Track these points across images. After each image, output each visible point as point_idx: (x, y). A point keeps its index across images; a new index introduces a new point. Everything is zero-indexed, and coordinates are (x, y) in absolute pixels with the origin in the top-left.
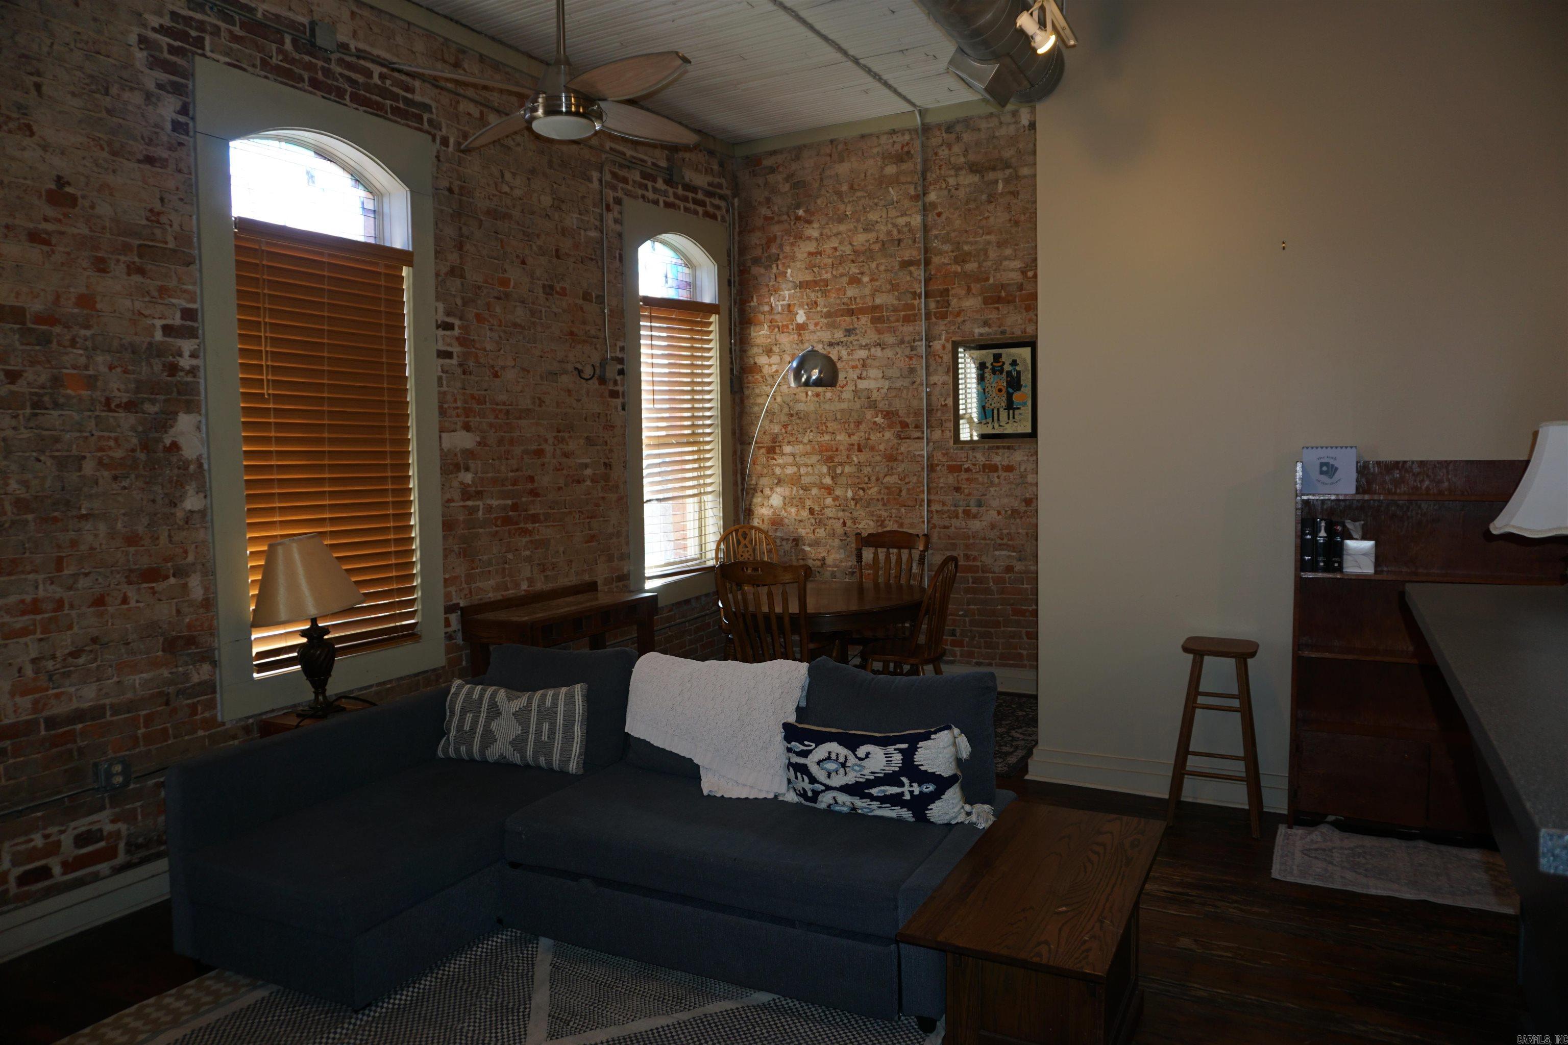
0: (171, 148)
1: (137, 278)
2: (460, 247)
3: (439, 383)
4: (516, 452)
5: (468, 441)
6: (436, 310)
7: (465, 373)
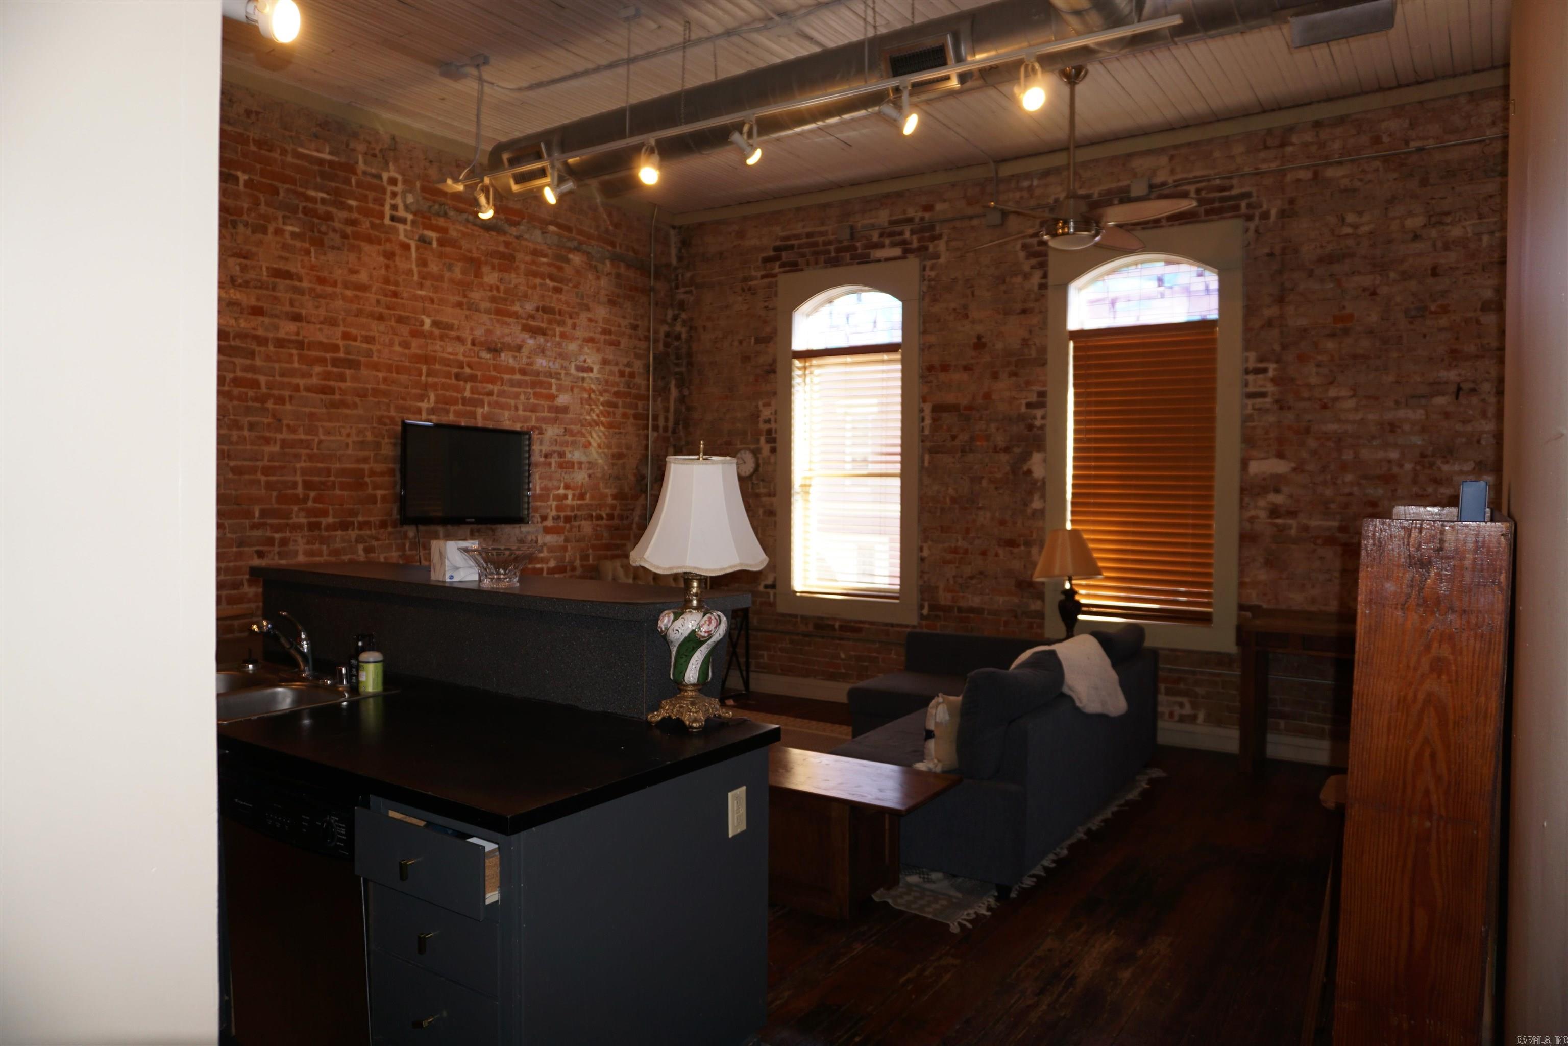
0: (1037, 300)
1: (1014, 379)
2: (1280, 300)
3: (1247, 419)
4: (1349, 477)
5: (1280, 467)
6: (1247, 360)
7: (1281, 408)
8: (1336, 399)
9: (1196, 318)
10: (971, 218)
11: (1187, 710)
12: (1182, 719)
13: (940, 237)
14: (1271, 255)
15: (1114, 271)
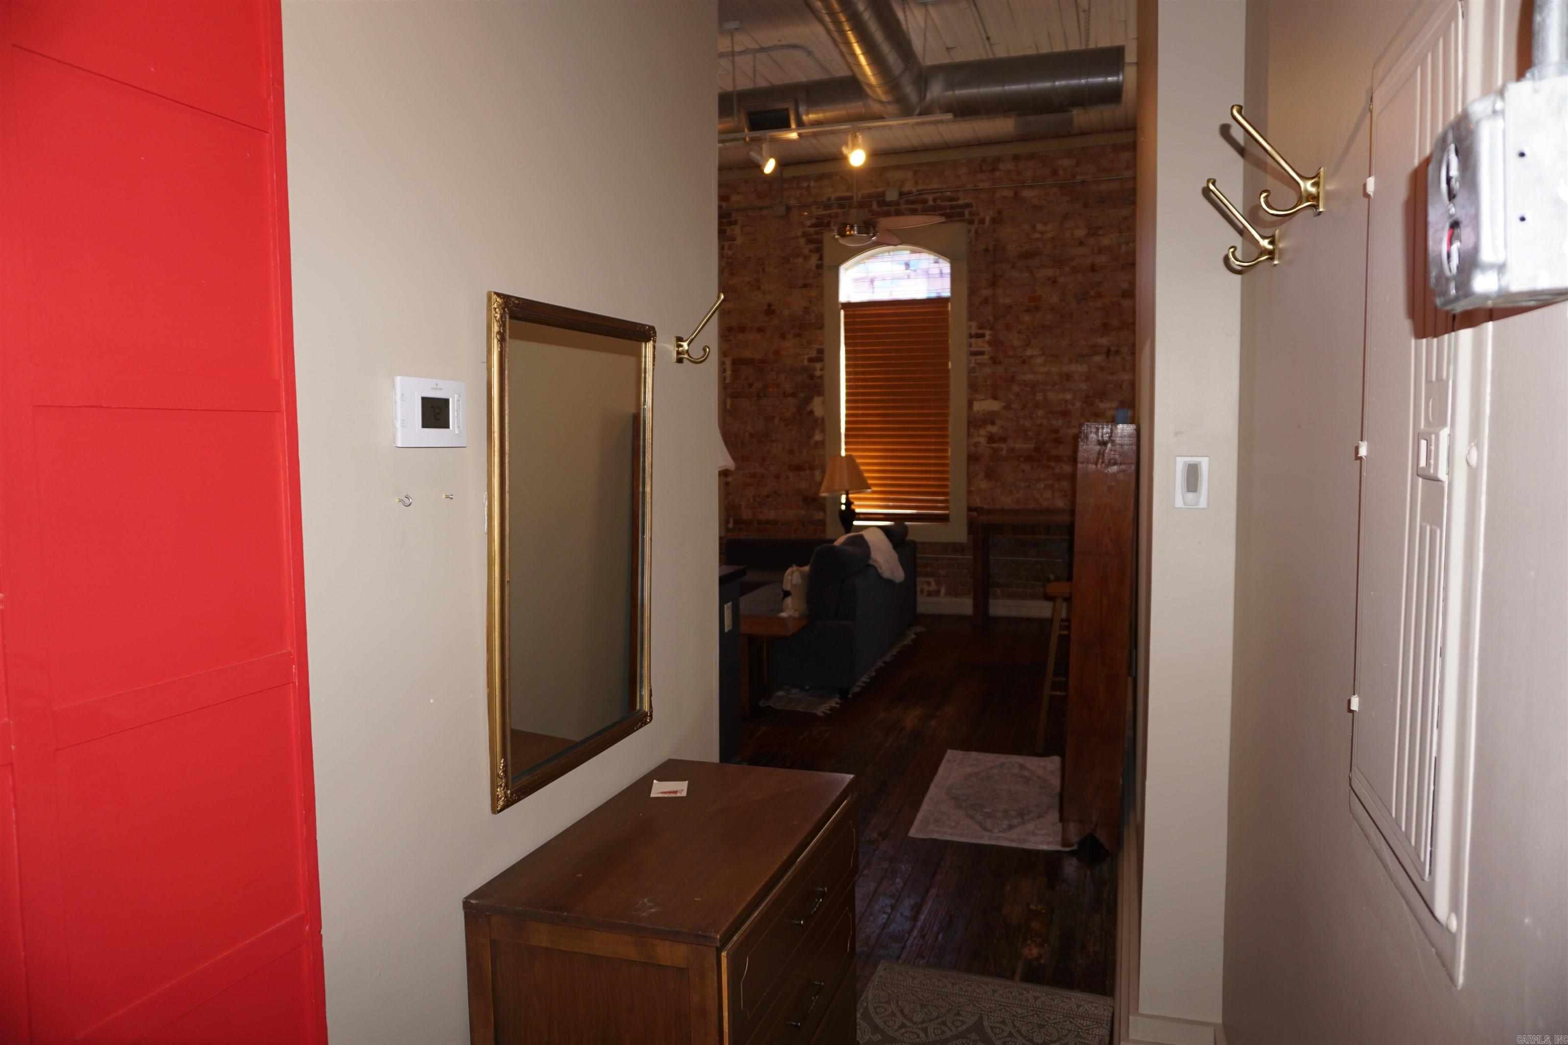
0: (815, 278)
1: (798, 339)
2: (993, 284)
3: (971, 371)
4: (1040, 413)
5: (995, 406)
6: (970, 327)
7: (995, 363)
8: (1031, 357)
9: (933, 295)
10: (761, 208)
11: (933, 587)
12: (930, 594)
13: (735, 223)
14: (987, 250)
15: (872, 257)
